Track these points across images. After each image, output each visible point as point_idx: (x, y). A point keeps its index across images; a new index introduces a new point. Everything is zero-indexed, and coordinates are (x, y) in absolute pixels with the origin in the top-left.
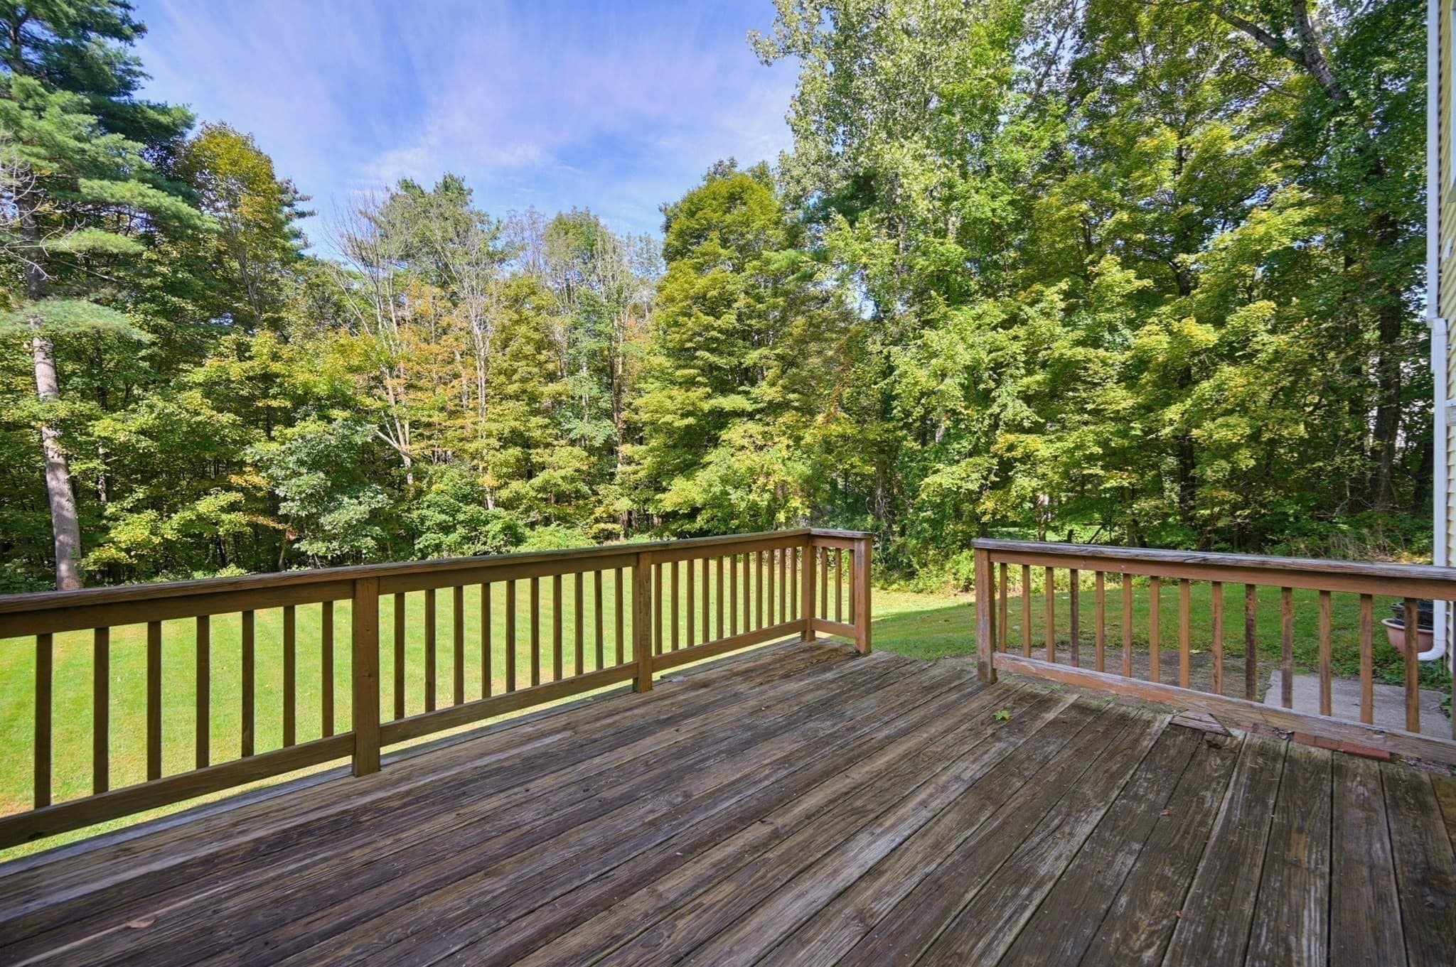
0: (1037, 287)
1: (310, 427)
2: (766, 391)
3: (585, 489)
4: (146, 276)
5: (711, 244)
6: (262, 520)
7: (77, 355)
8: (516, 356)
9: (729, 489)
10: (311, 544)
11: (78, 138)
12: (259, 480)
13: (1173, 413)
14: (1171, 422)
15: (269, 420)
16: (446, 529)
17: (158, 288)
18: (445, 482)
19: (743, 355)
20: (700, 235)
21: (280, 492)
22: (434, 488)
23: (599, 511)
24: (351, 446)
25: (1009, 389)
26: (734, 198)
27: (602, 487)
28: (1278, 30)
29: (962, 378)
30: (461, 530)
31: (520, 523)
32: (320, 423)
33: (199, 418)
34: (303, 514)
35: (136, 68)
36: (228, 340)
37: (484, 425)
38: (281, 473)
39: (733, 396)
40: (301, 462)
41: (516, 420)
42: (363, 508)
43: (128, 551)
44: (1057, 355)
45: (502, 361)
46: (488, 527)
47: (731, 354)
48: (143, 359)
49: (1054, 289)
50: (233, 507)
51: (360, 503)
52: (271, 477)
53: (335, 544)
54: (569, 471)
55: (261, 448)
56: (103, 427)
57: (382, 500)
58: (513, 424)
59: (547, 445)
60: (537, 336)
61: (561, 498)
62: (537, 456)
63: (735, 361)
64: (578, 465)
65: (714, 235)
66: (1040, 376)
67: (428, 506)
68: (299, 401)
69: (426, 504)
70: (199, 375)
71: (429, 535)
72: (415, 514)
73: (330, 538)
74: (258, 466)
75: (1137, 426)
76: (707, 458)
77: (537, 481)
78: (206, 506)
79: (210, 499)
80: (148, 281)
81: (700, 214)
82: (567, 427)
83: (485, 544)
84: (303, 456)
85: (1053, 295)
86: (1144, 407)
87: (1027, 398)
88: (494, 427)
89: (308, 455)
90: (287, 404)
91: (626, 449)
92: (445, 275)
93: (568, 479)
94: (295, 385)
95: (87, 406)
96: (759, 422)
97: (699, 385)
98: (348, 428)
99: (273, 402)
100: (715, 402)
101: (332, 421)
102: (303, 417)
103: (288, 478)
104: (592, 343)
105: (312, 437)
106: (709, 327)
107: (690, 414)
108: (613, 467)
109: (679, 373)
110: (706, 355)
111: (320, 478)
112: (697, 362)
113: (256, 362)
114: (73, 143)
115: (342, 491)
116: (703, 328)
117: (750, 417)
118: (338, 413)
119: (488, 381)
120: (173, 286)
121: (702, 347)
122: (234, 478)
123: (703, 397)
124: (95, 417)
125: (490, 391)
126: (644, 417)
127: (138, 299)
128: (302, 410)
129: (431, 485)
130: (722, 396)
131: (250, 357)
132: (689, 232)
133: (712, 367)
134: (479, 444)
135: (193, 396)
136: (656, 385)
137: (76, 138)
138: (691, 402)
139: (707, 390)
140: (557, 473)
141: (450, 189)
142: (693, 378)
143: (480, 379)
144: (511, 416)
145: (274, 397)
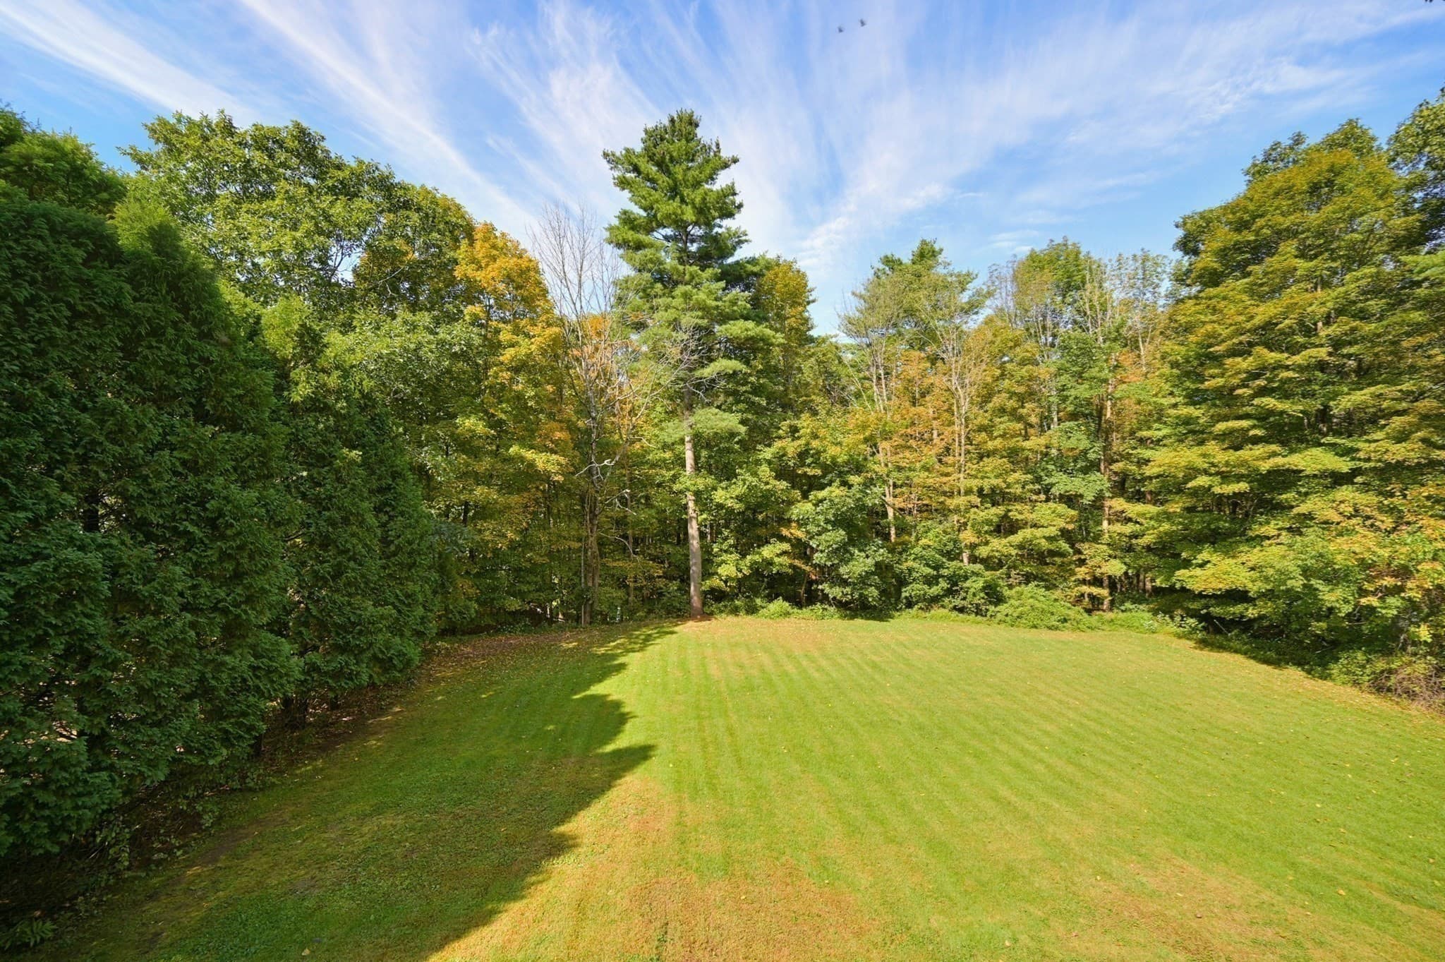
1: (834, 492)
2: (1381, 447)
3: (1064, 546)
4: (743, 385)
6: (797, 563)
7: (708, 446)
8: (998, 413)
9: (1315, 583)
10: (831, 588)
12: (800, 534)
15: (808, 486)
16: (930, 581)
17: (749, 393)
18: (930, 537)
19: (1335, 395)
20: (1260, 250)
21: (813, 543)
22: (921, 542)
23: (1082, 572)
24: (861, 508)
26: (1318, 191)
27: (1086, 545)
30: (944, 584)
31: (1001, 583)
32: (842, 488)
33: (768, 487)
34: (829, 564)
35: (743, 238)
36: (785, 425)
37: (964, 483)
38: (815, 529)
39: (1316, 452)
40: (827, 521)
41: (996, 477)
42: (870, 561)
43: (726, 582)
45: (982, 419)
46: (967, 584)
47: (1309, 395)
48: (737, 443)
50: (784, 553)
51: (867, 557)
52: (808, 532)
53: (848, 590)
54: (1052, 531)
55: (802, 508)
56: (720, 496)
57: (882, 555)
58: (995, 482)
59: (1025, 501)
60: (1022, 389)
61: (1042, 557)
62: (1018, 512)
63: (1316, 405)
64: (1063, 525)
67: (914, 559)
68: (826, 469)
69: (913, 556)
70: (768, 453)
71: (915, 586)
72: (904, 566)
73: (845, 583)
74: (802, 523)
76: (1258, 530)
77: (1017, 538)
78: (767, 552)
79: (770, 547)
80: (744, 388)
81: (1261, 223)
82: (1048, 481)
83: (964, 599)
84: (830, 517)
88: (975, 484)
89: (834, 515)
90: (819, 472)
91: (1119, 504)
92: (925, 337)
93: (1050, 539)
94: (826, 458)
95: (710, 480)
96: (1366, 487)
97: (1256, 441)
98: (861, 491)
99: (808, 470)
100: (1279, 461)
101: (850, 487)
102: (830, 484)
103: (819, 534)
104: (1082, 391)
105: (837, 500)
106: (1279, 366)
107: (1239, 478)
108: (1099, 523)
109: (1221, 426)
110: (1270, 402)
111: (841, 535)
112: (1248, 409)
113: (802, 441)
114: (714, 303)
115: (854, 546)
116: (1264, 368)
117: (1338, 479)
118: (854, 479)
119: (968, 438)
120: (757, 390)
121: (1262, 392)
122: (785, 532)
123: (1264, 458)
124: (715, 489)
125: (969, 447)
126: (1149, 471)
127: (738, 402)
128: (829, 477)
129: (918, 539)
130: (1292, 451)
131: (799, 438)
132: (1238, 248)
133: (1271, 412)
134: (960, 501)
135: (764, 470)
136: (1165, 431)
137: (716, 299)
138: (1244, 463)
139: (1274, 447)
140: (1039, 532)
141: (926, 254)
142: (1245, 431)
143: (960, 436)
144: (992, 474)
145: (809, 466)
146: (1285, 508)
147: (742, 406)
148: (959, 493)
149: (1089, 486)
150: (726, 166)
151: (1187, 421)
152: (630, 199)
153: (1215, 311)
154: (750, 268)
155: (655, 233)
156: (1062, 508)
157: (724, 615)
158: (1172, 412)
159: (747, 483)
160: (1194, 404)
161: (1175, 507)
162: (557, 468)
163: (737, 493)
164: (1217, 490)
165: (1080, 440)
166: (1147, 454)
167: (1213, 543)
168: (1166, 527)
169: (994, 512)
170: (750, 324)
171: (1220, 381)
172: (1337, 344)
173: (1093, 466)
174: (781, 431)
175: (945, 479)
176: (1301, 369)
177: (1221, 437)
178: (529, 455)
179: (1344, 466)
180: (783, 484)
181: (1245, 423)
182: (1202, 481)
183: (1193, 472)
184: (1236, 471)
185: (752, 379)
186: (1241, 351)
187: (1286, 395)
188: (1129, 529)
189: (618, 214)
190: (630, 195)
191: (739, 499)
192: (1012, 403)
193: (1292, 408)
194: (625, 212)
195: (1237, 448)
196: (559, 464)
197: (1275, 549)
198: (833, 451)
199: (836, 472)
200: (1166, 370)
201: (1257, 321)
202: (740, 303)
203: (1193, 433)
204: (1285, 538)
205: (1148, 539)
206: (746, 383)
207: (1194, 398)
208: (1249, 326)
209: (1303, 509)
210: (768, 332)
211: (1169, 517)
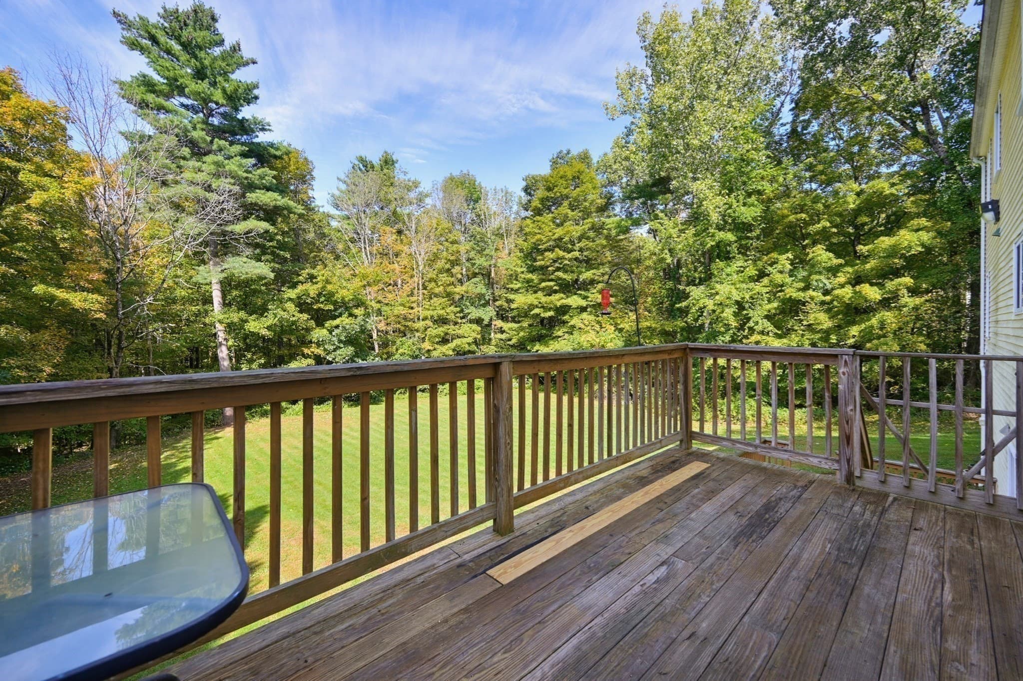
0: (774, 255)
1: (344, 320)
2: (595, 296)
3: (473, 347)
4: (269, 241)
5: (564, 209)
8: (441, 271)
11: (247, 171)
12: (319, 351)
13: (854, 330)
14: (854, 336)
15: (320, 318)
17: (275, 247)
19: (581, 273)
20: (557, 202)
21: (330, 357)
22: (399, 351)
24: (364, 331)
25: (759, 313)
26: (575, 180)
28: (914, 122)
29: (734, 309)
32: (350, 318)
33: (294, 319)
35: (267, 127)
36: (304, 273)
37: (422, 313)
38: (332, 348)
39: (575, 297)
40: (340, 342)
41: (441, 309)
44: (788, 296)
45: (432, 274)
47: (572, 272)
48: (263, 285)
49: (785, 257)
52: (325, 350)
54: (470, 340)
55: (319, 334)
56: (252, 326)
58: (440, 312)
59: (456, 323)
60: (452, 258)
62: (451, 329)
63: (575, 276)
64: (475, 336)
65: (566, 203)
66: (775, 305)
68: (338, 305)
70: (291, 294)
74: (318, 345)
75: (833, 339)
76: (556, 334)
77: (452, 345)
79: (296, 362)
80: (271, 244)
81: (556, 189)
82: (466, 311)
84: (343, 338)
85: (785, 260)
86: (837, 326)
87: (768, 317)
88: (428, 313)
89: (346, 337)
90: (332, 307)
91: (499, 323)
92: (394, 218)
93: (469, 344)
94: (338, 297)
95: (242, 314)
96: (591, 313)
97: (556, 292)
98: (364, 320)
99: (322, 306)
100: (564, 301)
101: (356, 317)
102: (340, 315)
103: (335, 350)
104: (481, 261)
105: (348, 327)
106: (563, 258)
107: (550, 309)
108: (490, 334)
109: (543, 284)
110: (560, 274)
111: (350, 350)
112: (553, 277)
113: (320, 285)
114: (245, 175)
115: (358, 357)
116: (558, 258)
117: (583, 309)
118: (359, 312)
119: (423, 285)
120: (282, 246)
121: (558, 269)
122: (306, 351)
123: (558, 299)
124: (246, 321)
125: (425, 292)
126: (513, 306)
127: (264, 253)
128: (339, 311)
129: (397, 350)
130: (567, 297)
131: (316, 283)
132: (547, 199)
133: (560, 279)
134: (420, 325)
135: (290, 306)
136: (519, 285)
137: (246, 171)
138: (551, 302)
139: (562, 295)
140: (465, 340)
141: (388, 162)
142: (551, 287)
143: (418, 284)
144: (439, 306)
145: (322, 303)
146: (564, 323)
147: (268, 257)
148: (419, 319)
149: (487, 313)
150: (246, 64)
151: (528, 281)
152: (148, 64)
153: (540, 228)
154: (272, 151)
155: (173, 100)
156: (474, 326)
157: (257, 419)
158: (523, 276)
159: (279, 316)
160: (532, 272)
161: (525, 324)
162: (97, 306)
163: (269, 323)
164: (542, 315)
165: (481, 289)
166: (512, 297)
167: (539, 341)
168: (522, 334)
169: (441, 330)
170: (276, 195)
171: (542, 263)
172: (581, 250)
173: (487, 303)
174: (301, 278)
175: (411, 311)
176: (570, 260)
177: (543, 289)
178: (61, 294)
179: (584, 303)
180: (305, 316)
181: (552, 283)
182: (537, 311)
183: (532, 307)
184: (549, 306)
185: (279, 237)
186: (550, 249)
187: (566, 271)
188: (504, 336)
189: (135, 74)
190: (147, 60)
191: (269, 328)
192: (448, 266)
193: (568, 277)
194: (144, 76)
195: (550, 295)
196: (99, 303)
197: (563, 342)
198: (344, 292)
199: (345, 307)
200: (519, 254)
201: (556, 236)
202: (267, 178)
203: (530, 287)
204: (566, 336)
205: (514, 341)
206: (271, 240)
207: (532, 270)
208: (553, 238)
209: (572, 323)
210: (291, 203)
211: (522, 329)
